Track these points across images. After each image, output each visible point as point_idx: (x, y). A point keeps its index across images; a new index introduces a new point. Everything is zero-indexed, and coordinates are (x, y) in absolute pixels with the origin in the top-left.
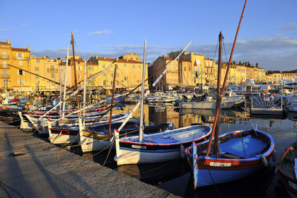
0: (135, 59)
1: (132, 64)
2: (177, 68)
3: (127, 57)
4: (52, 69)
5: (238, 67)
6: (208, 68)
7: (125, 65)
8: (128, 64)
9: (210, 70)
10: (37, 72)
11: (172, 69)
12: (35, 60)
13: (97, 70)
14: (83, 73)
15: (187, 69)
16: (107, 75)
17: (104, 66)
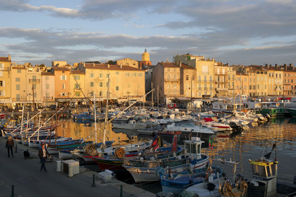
0: (131, 65)
1: (127, 72)
2: (178, 77)
3: (121, 63)
4: (34, 80)
5: (271, 72)
6: (219, 76)
7: (117, 73)
8: (121, 72)
9: (222, 78)
10: (18, 83)
11: (172, 77)
12: (16, 70)
13: (84, 80)
14: (68, 83)
15: (190, 78)
16: (95, 84)
17: (92, 75)
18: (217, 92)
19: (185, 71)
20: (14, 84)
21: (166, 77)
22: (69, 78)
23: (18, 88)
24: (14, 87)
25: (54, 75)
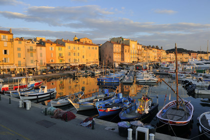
0: (88, 42)
1: (88, 46)
2: (120, 50)
4: (32, 50)
7: (83, 47)
8: (85, 46)
9: (140, 51)
10: (19, 52)
11: (117, 50)
12: (18, 42)
13: (64, 50)
14: (55, 52)
15: (127, 51)
16: (71, 54)
17: (69, 48)
18: (139, 60)
19: (125, 47)
20: (16, 52)
21: (114, 50)
22: (55, 49)
23: (19, 55)
24: (16, 55)
25: (45, 46)
